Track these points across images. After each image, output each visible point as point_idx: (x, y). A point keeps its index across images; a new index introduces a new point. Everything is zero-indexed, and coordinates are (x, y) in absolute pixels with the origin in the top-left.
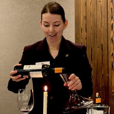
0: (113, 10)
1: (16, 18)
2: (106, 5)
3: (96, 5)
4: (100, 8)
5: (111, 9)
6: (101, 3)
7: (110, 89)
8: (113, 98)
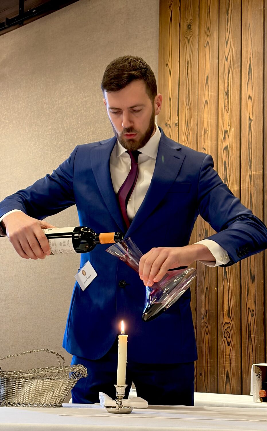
0: (227, 166)
5: (225, 163)
7: (220, 317)
8: (227, 334)
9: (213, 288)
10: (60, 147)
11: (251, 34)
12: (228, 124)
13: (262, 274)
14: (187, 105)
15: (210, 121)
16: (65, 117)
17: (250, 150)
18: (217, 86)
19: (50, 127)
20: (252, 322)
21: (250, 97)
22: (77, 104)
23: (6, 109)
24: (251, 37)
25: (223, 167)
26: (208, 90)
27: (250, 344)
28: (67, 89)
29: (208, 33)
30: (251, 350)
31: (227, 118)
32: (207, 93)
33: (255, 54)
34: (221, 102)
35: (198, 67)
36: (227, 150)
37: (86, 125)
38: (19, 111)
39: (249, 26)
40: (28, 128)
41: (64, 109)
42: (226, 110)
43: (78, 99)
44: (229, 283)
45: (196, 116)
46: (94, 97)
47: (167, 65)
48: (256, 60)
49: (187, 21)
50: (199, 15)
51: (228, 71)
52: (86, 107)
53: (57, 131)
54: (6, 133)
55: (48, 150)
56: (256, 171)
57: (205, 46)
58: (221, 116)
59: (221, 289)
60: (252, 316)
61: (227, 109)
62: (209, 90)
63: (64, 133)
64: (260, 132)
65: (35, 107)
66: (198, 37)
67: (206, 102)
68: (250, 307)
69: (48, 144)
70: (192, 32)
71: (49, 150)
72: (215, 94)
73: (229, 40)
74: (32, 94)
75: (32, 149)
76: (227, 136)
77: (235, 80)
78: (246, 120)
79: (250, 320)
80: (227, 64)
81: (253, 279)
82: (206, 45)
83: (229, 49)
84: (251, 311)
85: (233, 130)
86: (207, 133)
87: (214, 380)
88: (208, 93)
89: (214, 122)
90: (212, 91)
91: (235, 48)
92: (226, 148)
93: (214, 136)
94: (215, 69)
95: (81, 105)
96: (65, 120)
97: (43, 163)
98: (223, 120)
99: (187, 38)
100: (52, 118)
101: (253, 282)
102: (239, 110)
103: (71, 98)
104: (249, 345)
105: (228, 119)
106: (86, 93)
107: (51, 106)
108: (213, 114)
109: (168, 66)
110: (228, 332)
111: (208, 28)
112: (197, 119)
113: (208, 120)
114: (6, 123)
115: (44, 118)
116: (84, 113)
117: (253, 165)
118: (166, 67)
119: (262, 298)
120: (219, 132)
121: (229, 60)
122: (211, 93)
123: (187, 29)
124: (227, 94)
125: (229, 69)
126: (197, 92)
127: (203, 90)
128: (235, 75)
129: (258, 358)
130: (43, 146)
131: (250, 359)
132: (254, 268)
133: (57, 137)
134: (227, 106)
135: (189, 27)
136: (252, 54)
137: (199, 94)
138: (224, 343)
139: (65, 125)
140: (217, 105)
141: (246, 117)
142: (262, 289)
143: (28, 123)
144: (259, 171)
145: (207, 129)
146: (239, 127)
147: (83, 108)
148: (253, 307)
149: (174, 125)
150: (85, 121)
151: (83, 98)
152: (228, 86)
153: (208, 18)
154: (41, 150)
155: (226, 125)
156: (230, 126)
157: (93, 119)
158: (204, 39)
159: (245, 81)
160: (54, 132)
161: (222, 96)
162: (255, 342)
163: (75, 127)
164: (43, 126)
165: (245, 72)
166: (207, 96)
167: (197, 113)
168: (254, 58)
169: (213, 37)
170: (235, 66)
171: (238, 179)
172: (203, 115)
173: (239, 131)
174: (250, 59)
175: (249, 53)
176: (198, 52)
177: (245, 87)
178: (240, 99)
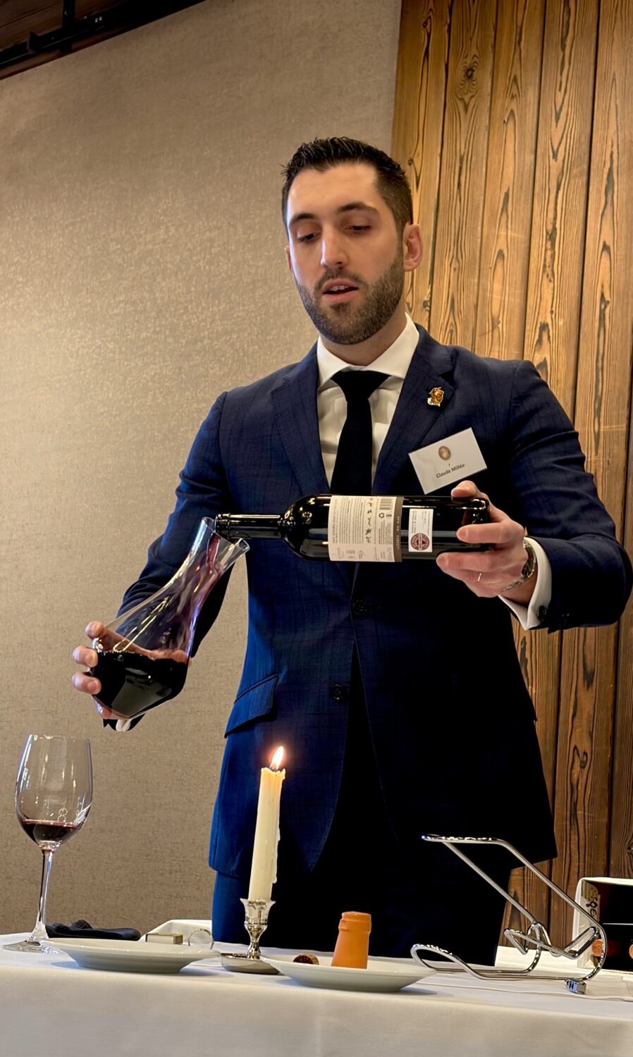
10: (143, 347)
11: (616, 98)
12: (549, 310)
13: (611, 670)
14: (454, 260)
15: (507, 299)
16: (158, 275)
17: (600, 374)
18: (529, 216)
19: (122, 298)
20: (582, 781)
21: (606, 247)
22: (189, 244)
23: (19, 251)
24: (616, 105)
26: (507, 227)
27: (572, 832)
28: (168, 208)
29: (515, 91)
30: (574, 847)
31: (547, 295)
32: (503, 233)
33: (625, 146)
34: (536, 256)
35: (484, 170)
37: (208, 296)
38: (50, 256)
39: (614, 79)
40: (69, 298)
41: (158, 256)
42: (548, 275)
43: (194, 233)
44: (532, 686)
45: (474, 286)
46: (232, 230)
47: (411, 162)
48: (624, 159)
49: (465, 59)
50: (494, 47)
51: (558, 183)
52: (211, 254)
53: (139, 308)
54: (15, 307)
55: (114, 353)
56: (611, 424)
57: (504, 122)
58: (533, 288)
60: (583, 767)
61: (550, 273)
62: (509, 226)
63: (153, 313)
64: (627, 330)
65: (88, 248)
66: (489, 98)
67: (501, 254)
68: (577, 746)
69: (116, 336)
70: (475, 87)
71: (117, 351)
72: (522, 236)
73: (564, 110)
74: (84, 217)
75: (77, 347)
76: (545, 338)
77: (572, 205)
78: (594, 302)
79: (575, 776)
80: (555, 166)
81: (589, 679)
82: (508, 120)
83: (562, 131)
84: (581, 754)
85: (561, 323)
86: (498, 328)
88: (505, 234)
89: (517, 301)
90: (517, 227)
91: (577, 129)
92: (542, 366)
93: (516, 335)
94: (526, 176)
95: (199, 249)
96: (159, 283)
97: (100, 382)
98: (539, 300)
99: (462, 99)
100: (128, 278)
101: (588, 686)
102: (577, 275)
103: (176, 229)
104: (570, 835)
105: (551, 296)
106: (212, 221)
107: (127, 246)
108: (516, 283)
109: (412, 165)
111: (515, 79)
112: (476, 294)
113: (503, 298)
114: (18, 283)
115: (109, 276)
116: (205, 267)
117: (606, 410)
118: (408, 166)
119: (608, 724)
120: (528, 327)
121: (560, 157)
122: (513, 234)
123: (463, 79)
124: (551, 236)
125: (560, 178)
126: (479, 228)
127: (495, 225)
128: (574, 192)
129: (590, 864)
130: (102, 341)
131: (572, 867)
132: (593, 654)
133: (137, 321)
134: (549, 267)
135: (470, 73)
136: (617, 145)
137: (485, 234)
139: (157, 295)
140: (526, 263)
141: (595, 293)
142: (610, 704)
143: (70, 284)
144: (618, 422)
145: (498, 317)
146: (575, 317)
147: (203, 256)
148: (585, 746)
149: (420, 305)
150: (206, 286)
151: (206, 231)
152: (555, 218)
153: (517, 56)
154: (97, 351)
155: (546, 310)
156: (553, 316)
157: (227, 282)
158: (503, 105)
159: (598, 209)
160: (131, 308)
161: (539, 241)
162: (586, 827)
163: (182, 300)
164: (106, 294)
165: (597, 185)
166: (502, 239)
167: (476, 280)
168: (620, 154)
169: (526, 101)
170: (575, 171)
172: (492, 287)
173: (574, 328)
174: (611, 156)
175: (610, 143)
176: (487, 132)
177: (596, 223)
178: (582, 251)
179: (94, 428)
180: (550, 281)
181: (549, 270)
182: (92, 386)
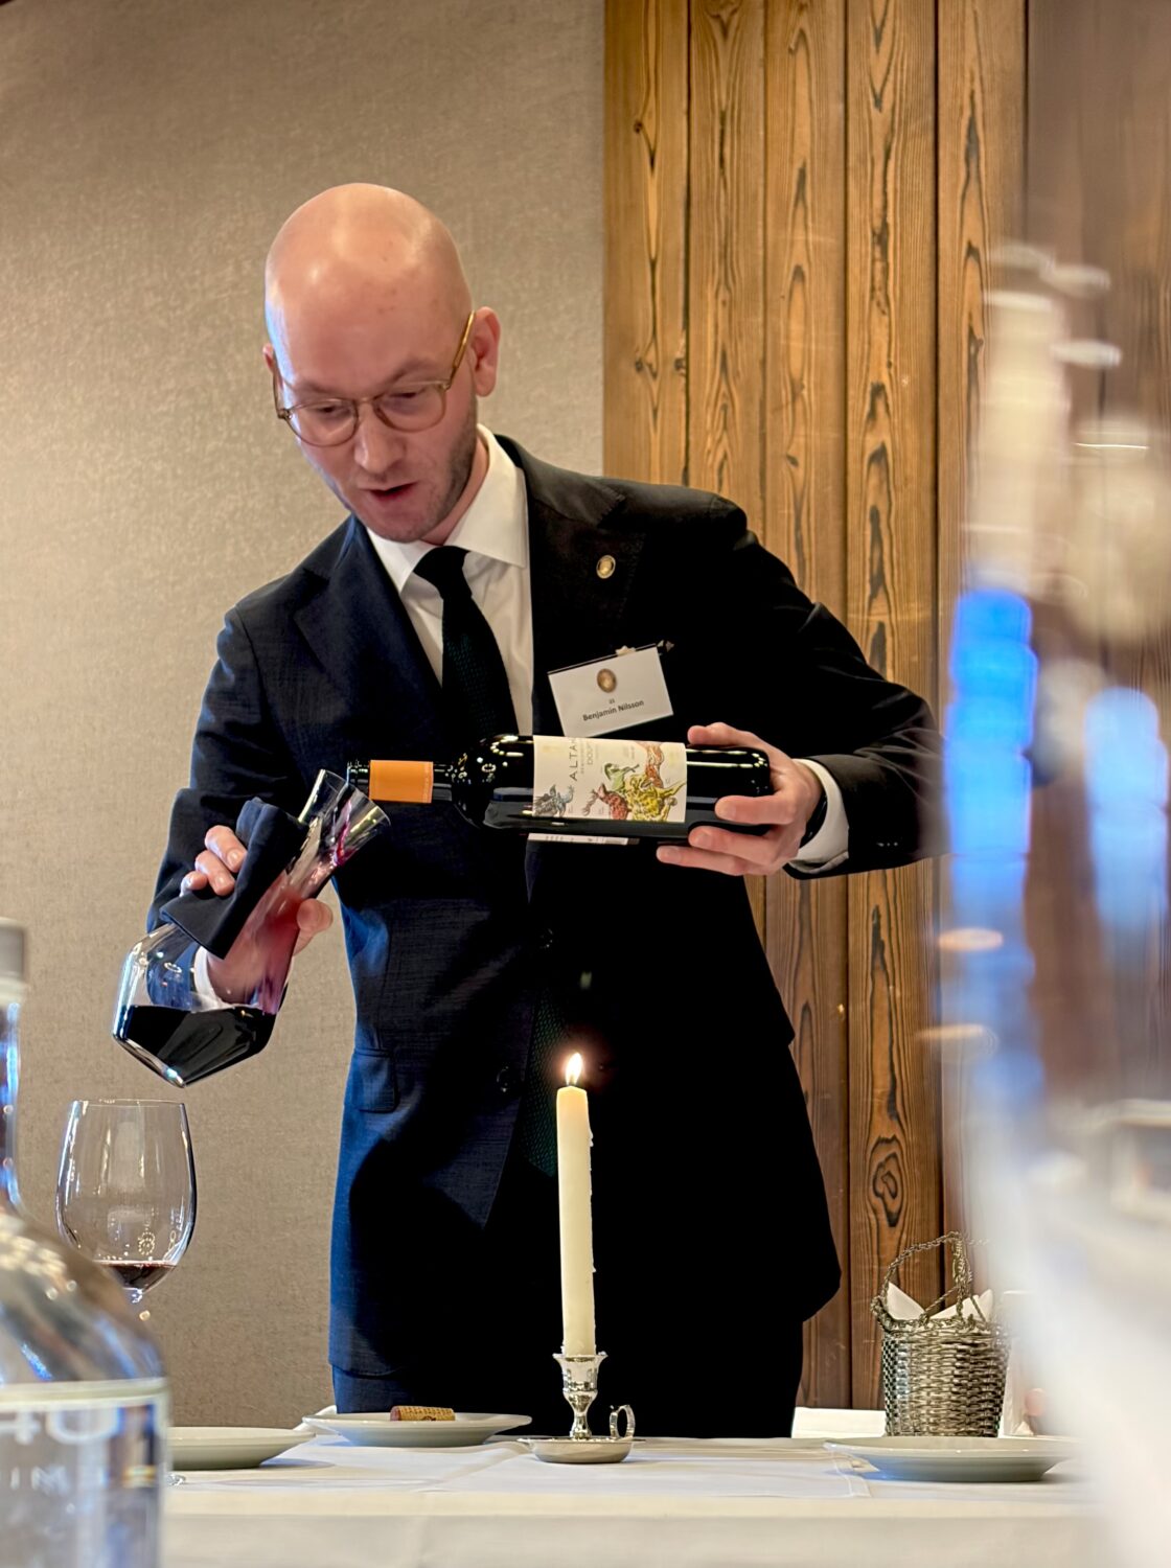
0: (883, 526)
1: (174, 584)
2: (831, 491)
3: (763, 488)
4: (788, 511)
5: (875, 516)
6: (800, 473)
7: (858, 1120)
8: (885, 1183)
9: (830, 1005)
10: (212, 464)
12: (885, 361)
14: (722, 287)
15: (813, 347)
18: (841, 206)
19: (171, 384)
21: (971, 251)
24: (975, 13)
25: (868, 532)
26: (806, 227)
28: (237, 229)
31: (880, 336)
32: (800, 236)
33: (993, 80)
34: (857, 271)
35: (762, 133)
36: (883, 461)
38: (45, 323)
40: (82, 390)
41: (225, 312)
42: (879, 304)
44: (894, 985)
45: (757, 329)
47: (639, 127)
48: (994, 102)
51: (885, 147)
53: (200, 400)
55: (164, 478)
57: (790, 50)
58: (856, 326)
59: (859, 1008)
61: (882, 300)
62: (810, 224)
63: (226, 407)
65: (108, 305)
66: (763, 12)
67: (798, 273)
69: (166, 450)
71: (170, 474)
72: (831, 241)
73: (889, 24)
74: (97, 253)
75: (101, 472)
76: (881, 409)
77: (913, 183)
78: (959, 343)
80: (879, 119)
82: (797, 45)
83: (886, 62)
85: (905, 381)
86: (802, 397)
87: (835, 1358)
88: (804, 238)
89: (831, 351)
90: (822, 227)
92: (879, 456)
93: (832, 406)
94: (831, 141)
97: (145, 527)
98: (866, 346)
99: (718, 17)
100: (180, 349)
102: (928, 301)
105: (887, 338)
107: (173, 297)
108: (826, 320)
109: (641, 132)
110: (889, 1174)
112: (761, 344)
113: (807, 346)
115: (147, 348)
118: (634, 135)
120: (851, 392)
121: (887, 104)
122: (817, 238)
124: (881, 238)
125: (888, 139)
126: (761, 232)
127: (786, 224)
128: (912, 163)
130: (143, 460)
133: (200, 423)
134: (880, 289)
136: (981, 79)
137: (769, 240)
138: (872, 1216)
140: (841, 285)
141: (958, 329)
143: (82, 367)
145: (802, 379)
146: (928, 370)
149: (671, 367)
152: (885, 207)
154: (136, 476)
155: (880, 364)
156: (893, 369)
158: (786, 21)
159: (955, 186)
160: (188, 402)
161: (861, 248)
164: (144, 380)
165: (951, 149)
166: (799, 248)
167: (760, 319)
168: (987, 97)
169: (823, 13)
170: (912, 127)
171: (928, 577)
172: (787, 326)
173: (928, 388)
174: (972, 97)
175: (967, 75)
176: (761, 71)
177: (954, 212)
178: (934, 260)
179: (139, 607)
180: (883, 313)
181: (879, 294)
182: (131, 536)
